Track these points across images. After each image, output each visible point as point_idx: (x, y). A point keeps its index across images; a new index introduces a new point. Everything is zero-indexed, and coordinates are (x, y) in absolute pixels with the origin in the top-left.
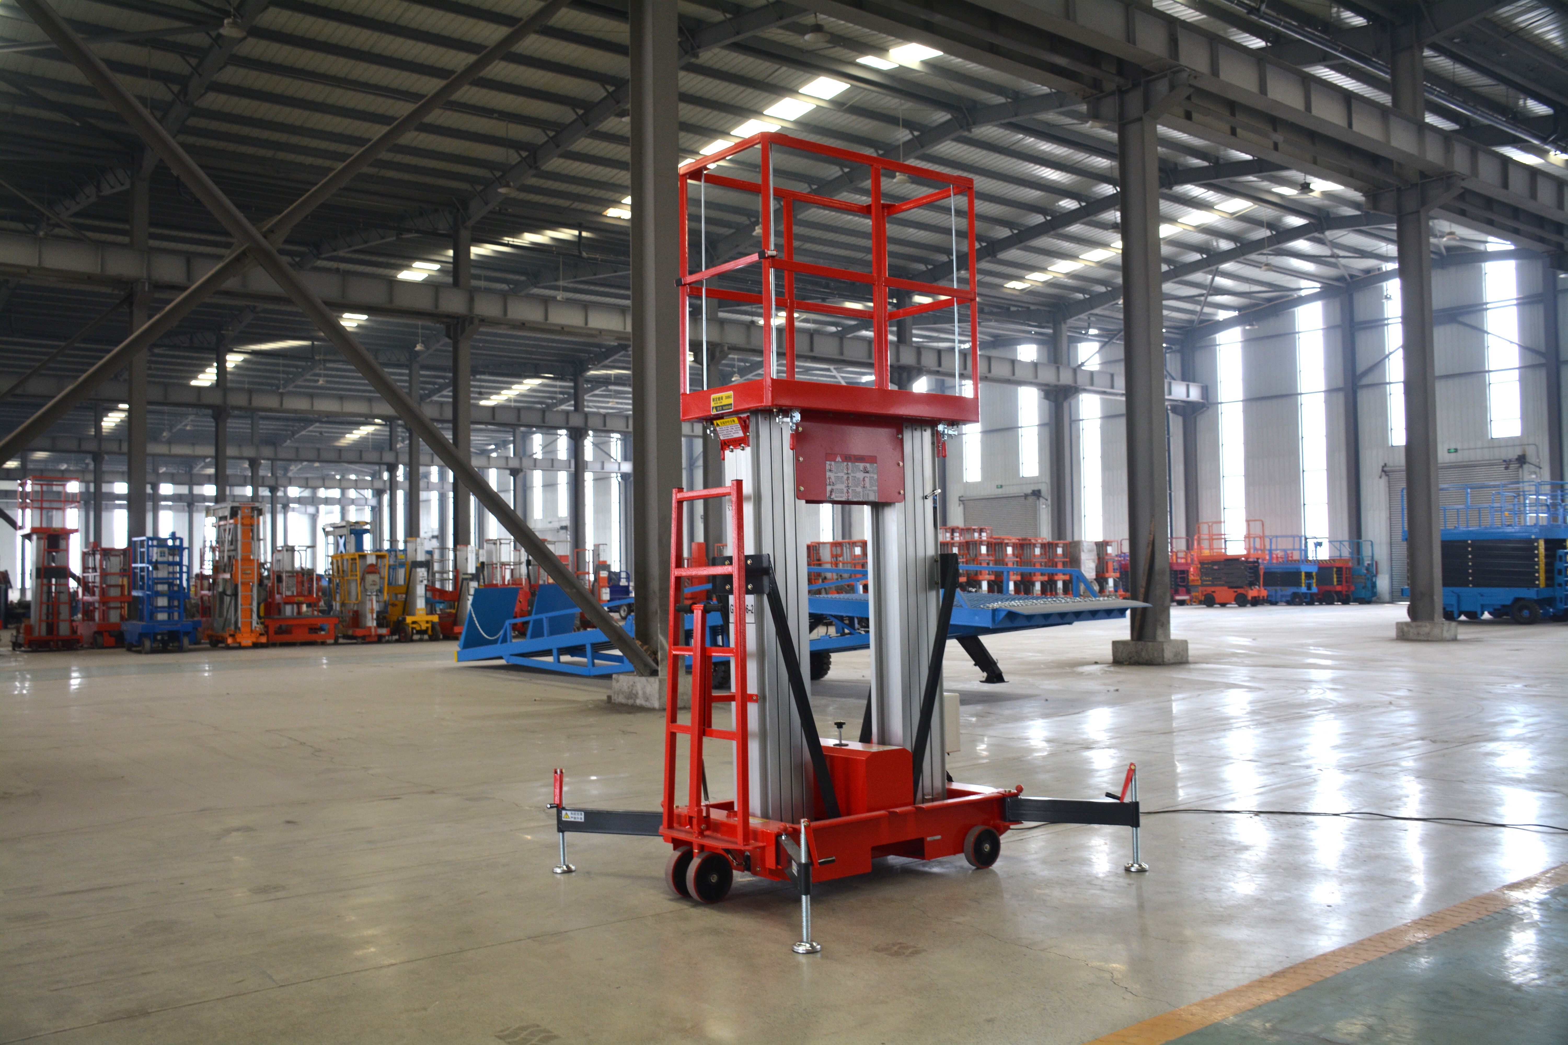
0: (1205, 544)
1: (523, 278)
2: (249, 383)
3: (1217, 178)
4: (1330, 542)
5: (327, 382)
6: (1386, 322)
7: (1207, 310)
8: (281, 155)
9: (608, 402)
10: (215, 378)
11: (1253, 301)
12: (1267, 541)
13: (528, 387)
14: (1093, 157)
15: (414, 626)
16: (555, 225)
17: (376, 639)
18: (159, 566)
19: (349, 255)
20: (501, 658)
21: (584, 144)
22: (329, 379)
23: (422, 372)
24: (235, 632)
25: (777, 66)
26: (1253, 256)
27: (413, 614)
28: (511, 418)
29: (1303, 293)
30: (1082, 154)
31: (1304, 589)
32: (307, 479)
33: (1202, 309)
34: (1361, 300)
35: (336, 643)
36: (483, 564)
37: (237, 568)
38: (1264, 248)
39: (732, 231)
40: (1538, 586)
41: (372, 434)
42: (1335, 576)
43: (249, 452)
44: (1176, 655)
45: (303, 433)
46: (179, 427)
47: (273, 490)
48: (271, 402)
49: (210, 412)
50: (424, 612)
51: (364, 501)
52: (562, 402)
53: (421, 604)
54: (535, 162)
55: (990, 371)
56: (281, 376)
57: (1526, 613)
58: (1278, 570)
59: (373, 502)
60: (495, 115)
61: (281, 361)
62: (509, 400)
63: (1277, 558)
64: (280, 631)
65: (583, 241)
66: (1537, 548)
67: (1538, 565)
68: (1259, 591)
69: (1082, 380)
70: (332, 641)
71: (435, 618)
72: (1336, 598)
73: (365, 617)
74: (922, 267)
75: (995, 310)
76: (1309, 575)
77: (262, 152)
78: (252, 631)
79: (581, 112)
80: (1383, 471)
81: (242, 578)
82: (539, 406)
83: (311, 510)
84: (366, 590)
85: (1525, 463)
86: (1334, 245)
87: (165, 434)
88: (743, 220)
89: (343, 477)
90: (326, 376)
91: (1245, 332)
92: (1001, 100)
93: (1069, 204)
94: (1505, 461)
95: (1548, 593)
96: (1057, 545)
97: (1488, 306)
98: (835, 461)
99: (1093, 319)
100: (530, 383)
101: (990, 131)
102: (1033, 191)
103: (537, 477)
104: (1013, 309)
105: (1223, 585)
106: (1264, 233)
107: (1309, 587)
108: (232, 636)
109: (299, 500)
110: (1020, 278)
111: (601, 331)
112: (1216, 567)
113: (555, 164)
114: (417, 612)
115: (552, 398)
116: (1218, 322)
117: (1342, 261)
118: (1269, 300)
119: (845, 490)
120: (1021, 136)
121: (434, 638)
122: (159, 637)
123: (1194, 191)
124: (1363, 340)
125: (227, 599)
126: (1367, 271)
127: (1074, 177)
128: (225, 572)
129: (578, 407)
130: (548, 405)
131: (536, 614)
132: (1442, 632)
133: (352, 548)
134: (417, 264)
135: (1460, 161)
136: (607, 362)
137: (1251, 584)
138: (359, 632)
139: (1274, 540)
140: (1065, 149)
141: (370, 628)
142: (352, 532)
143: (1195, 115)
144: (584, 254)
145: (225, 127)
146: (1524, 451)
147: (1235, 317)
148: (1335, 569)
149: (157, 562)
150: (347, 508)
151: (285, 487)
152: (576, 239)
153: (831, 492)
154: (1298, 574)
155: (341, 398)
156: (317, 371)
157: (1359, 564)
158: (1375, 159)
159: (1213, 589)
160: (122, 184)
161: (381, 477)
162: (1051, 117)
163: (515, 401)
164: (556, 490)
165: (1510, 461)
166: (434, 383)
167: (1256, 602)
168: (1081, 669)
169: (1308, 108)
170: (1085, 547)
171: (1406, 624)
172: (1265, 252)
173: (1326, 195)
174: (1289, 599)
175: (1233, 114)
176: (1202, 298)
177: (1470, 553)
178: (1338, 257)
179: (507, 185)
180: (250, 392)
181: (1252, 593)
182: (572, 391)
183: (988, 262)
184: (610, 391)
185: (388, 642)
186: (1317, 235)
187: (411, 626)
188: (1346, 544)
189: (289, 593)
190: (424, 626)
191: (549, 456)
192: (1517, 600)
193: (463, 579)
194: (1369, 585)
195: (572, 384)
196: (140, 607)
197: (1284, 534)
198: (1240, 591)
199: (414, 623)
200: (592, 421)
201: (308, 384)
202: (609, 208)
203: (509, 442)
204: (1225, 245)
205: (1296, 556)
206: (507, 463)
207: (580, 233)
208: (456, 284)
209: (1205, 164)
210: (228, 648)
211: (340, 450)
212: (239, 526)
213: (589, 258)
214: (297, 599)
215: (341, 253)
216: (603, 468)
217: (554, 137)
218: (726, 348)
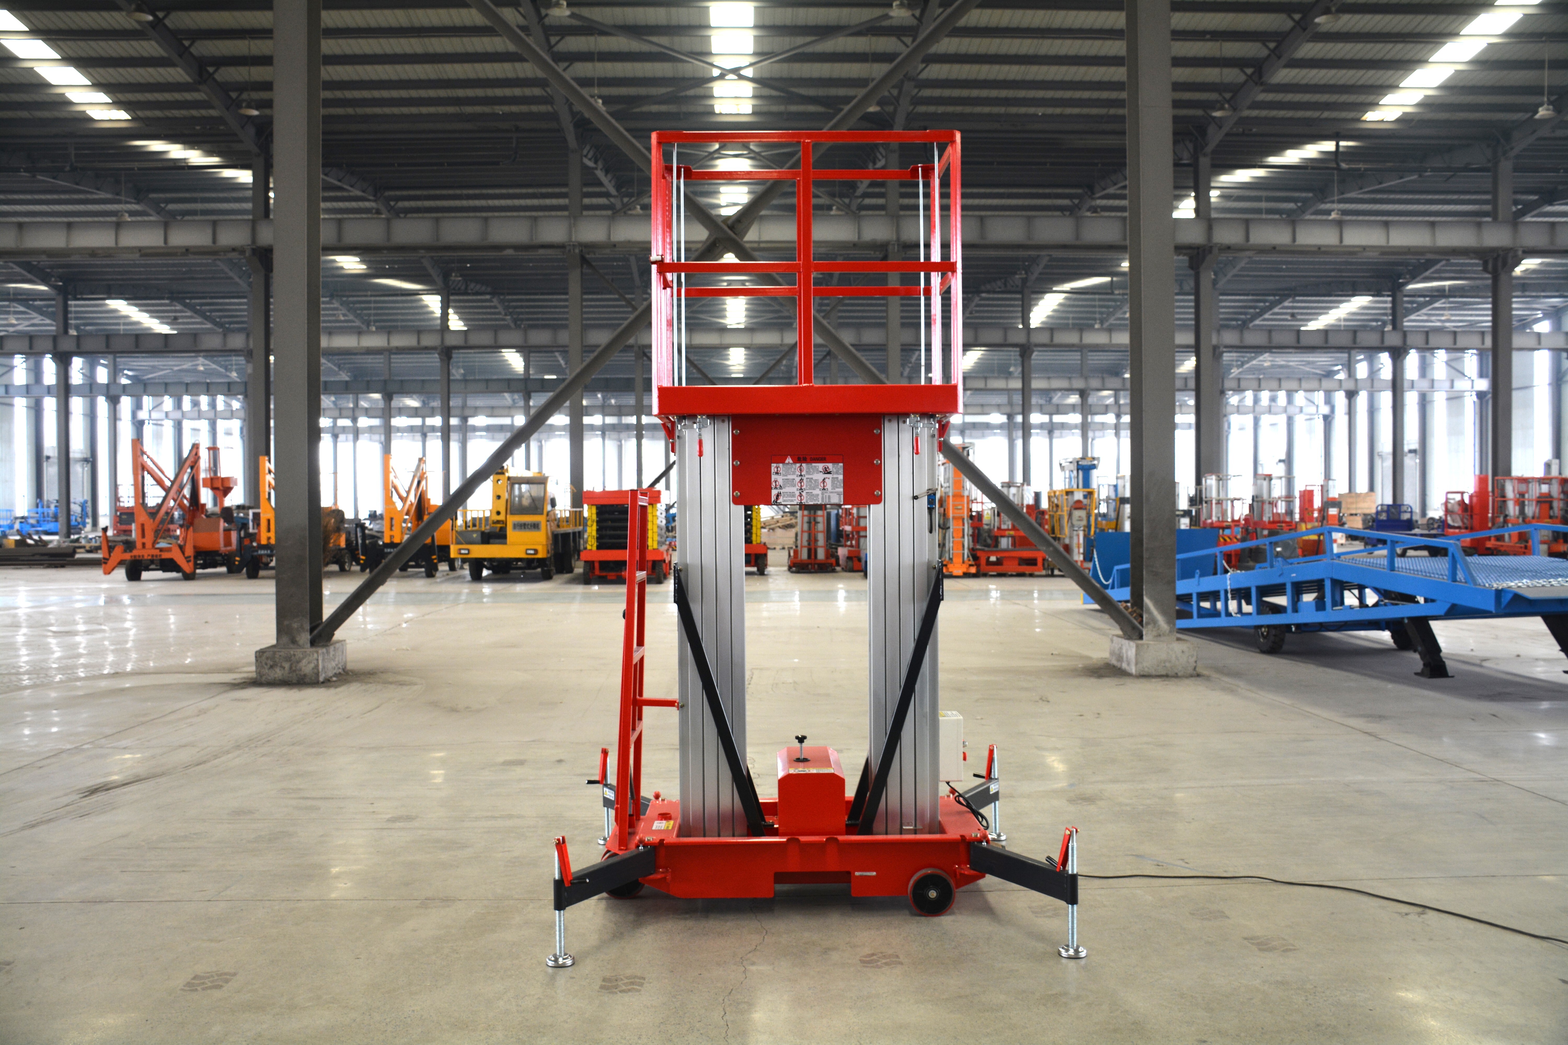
1: (1310, 195)
2: (1076, 319)
8: (1014, 110)
9: (1442, 315)
13: (1358, 305)
16: (1314, 138)
21: (1309, 50)
24: (949, 562)
43: (1080, 384)
54: (1260, 77)
60: (1208, 37)
64: (991, 563)
70: (1043, 573)
77: (996, 110)
78: (963, 562)
79: (1297, 17)
81: (953, 513)
82: (1374, 324)
84: (1075, 525)
98: (783, 462)
100: (1358, 301)
113: (1284, 75)
119: (797, 493)
136: (1427, 273)
152: (1335, 151)
153: (778, 496)
163: (1345, 320)
166: (1255, 308)
189: (1005, 527)
200: (1410, 340)
202: (1366, 112)
208: (1197, 213)
213: (1349, 169)
214: (1008, 533)
217: (1276, 48)
218: (1520, 253)
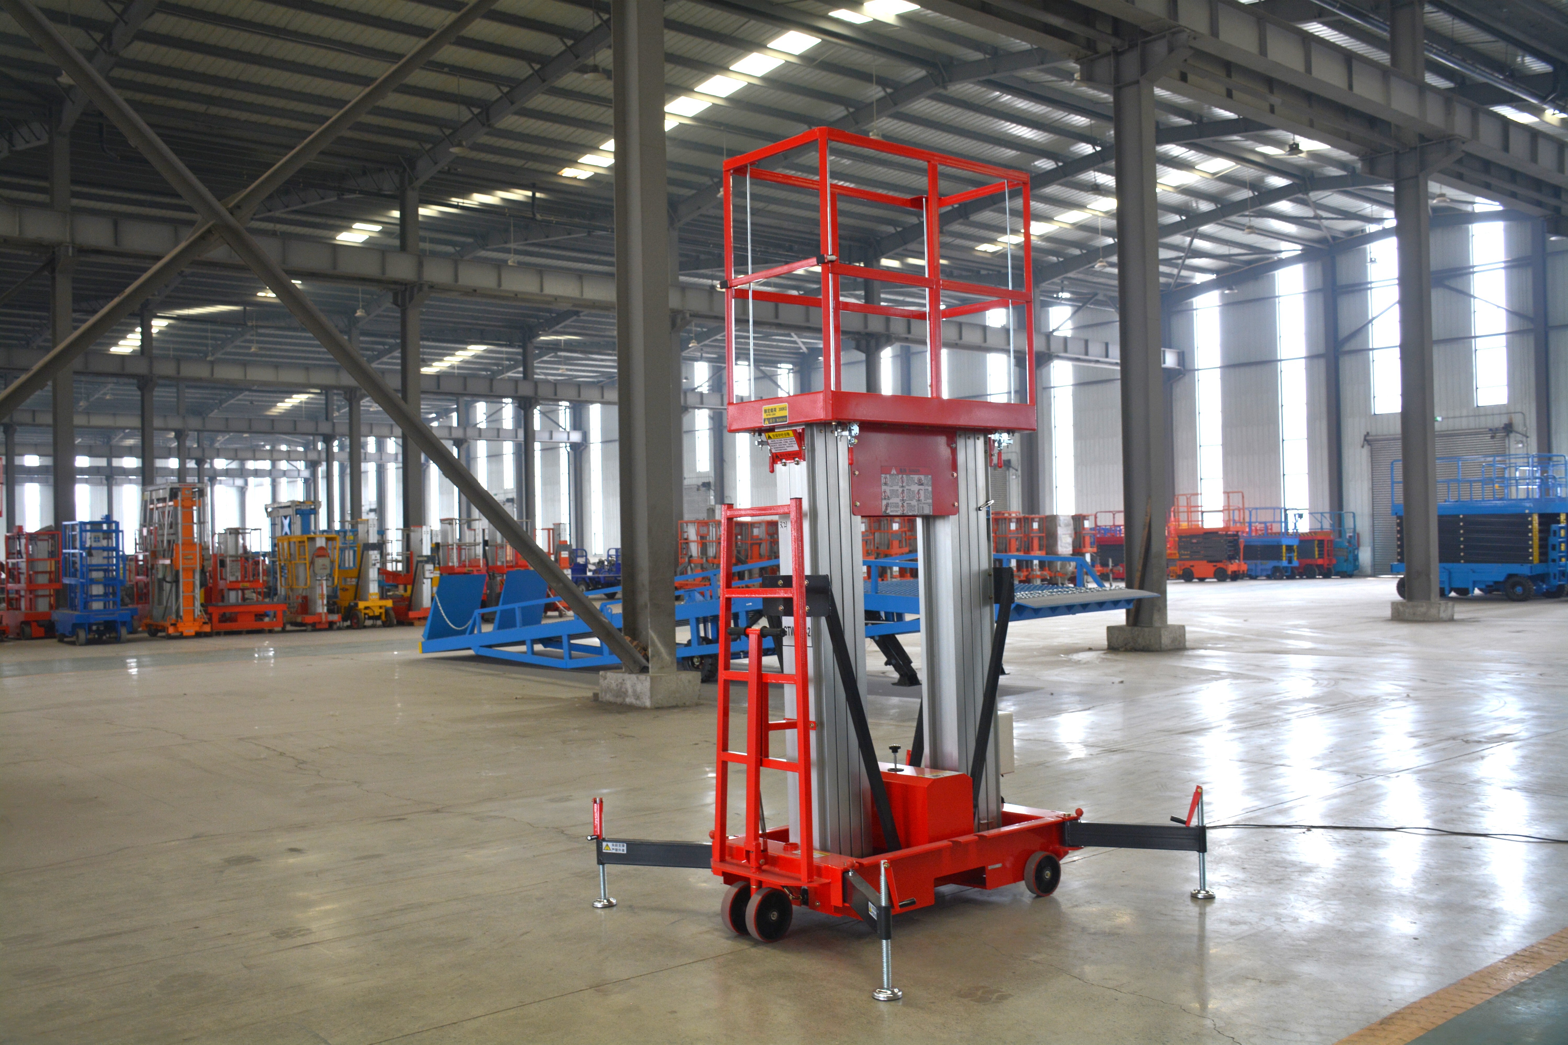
0: (1183, 517)
1: (470, 240)
2: (175, 350)
3: (1200, 137)
4: (1311, 513)
5: (261, 348)
6: (1369, 286)
7: (1184, 273)
9: (558, 369)
10: (139, 343)
11: (1232, 264)
12: (1247, 513)
13: (473, 353)
14: (1072, 116)
15: (367, 611)
16: (507, 186)
17: (327, 626)
18: (94, 552)
19: (284, 216)
20: (469, 649)
21: (541, 101)
22: (261, 345)
23: (362, 338)
24: (177, 621)
25: (746, 20)
26: (1234, 218)
27: (366, 600)
28: (456, 387)
29: (1283, 256)
30: (1061, 112)
31: (1284, 563)
32: (236, 450)
33: (1179, 272)
34: (1344, 263)
35: (284, 631)
36: (437, 545)
37: (177, 554)
38: (1246, 209)
39: (693, 192)
40: (1532, 561)
41: (306, 403)
42: (1316, 549)
43: (176, 423)
44: (1174, 640)
45: (232, 401)
46: (96, 396)
47: (200, 462)
48: (200, 371)
49: (135, 381)
50: (377, 597)
51: (296, 473)
52: (509, 368)
53: (374, 588)
54: (488, 120)
55: (961, 338)
56: (210, 342)
57: (1519, 590)
58: (1259, 544)
59: (306, 474)
60: (446, 70)
61: (209, 327)
62: (452, 367)
63: (1256, 530)
64: (224, 619)
65: (537, 202)
66: (1531, 523)
67: (1532, 540)
68: (1239, 565)
69: (1055, 347)
70: (279, 629)
71: (389, 603)
72: (1317, 572)
73: (315, 603)
74: (891, 229)
75: (964, 273)
76: (1290, 548)
77: (195, 106)
78: (194, 620)
79: (537, 67)
80: (1365, 440)
81: (183, 564)
82: (484, 373)
83: (239, 482)
84: (315, 574)
85: (1511, 432)
86: (1318, 206)
87: (81, 404)
88: (706, 180)
89: (273, 447)
90: (258, 342)
91: (1223, 295)
92: (979, 56)
93: (1045, 164)
94: (1491, 430)
95: (1540, 569)
96: (1033, 520)
97: (1475, 269)
98: (890, 473)
99: (1066, 283)
100: (475, 349)
101: (967, 89)
102: (1008, 150)
103: (481, 448)
104: (983, 272)
105: (1202, 559)
106: (1245, 194)
107: (1290, 560)
108: (174, 625)
109: (227, 473)
110: (992, 241)
111: (556, 298)
112: (1194, 541)
113: (510, 121)
114: (370, 597)
115: (497, 365)
116: (1196, 285)
117: (1325, 223)
118: (1249, 262)
119: (900, 504)
120: (997, 93)
121: (387, 624)
122: (94, 628)
123: (1174, 150)
124: (1346, 304)
125: (167, 586)
126: (1351, 233)
127: (1051, 136)
128: (164, 557)
129: (527, 375)
130: (493, 372)
131: (504, 603)
132: (1439, 613)
133: (297, 529)
134: (357, 225)
135: (1461, 123)
136: (557, 328)
137: (1231, 558)
138: (309, 619)
139: (1254, 512)
140: (1044, 107)
141: (320, 614)
142: (297, 512)
143: (1190, 77)
144: (538, 217)
145: (153, 79)
146: (1511, 419)
147: (1213, 280)
148: (1316, 542)
149: (91, 548)
150: (278, 480)
151: (212, 459)
152: (530, 201)
153: (887, 505)
154: (1279, 547)
155: (276, 366)
156: (248, 337)
157: (1340, 536)
158: (1372, 122)
159: (1191, 563)
160: (39, 139)
161: (315, 448)
162: (1031, 74)
163: (459, 368)
164: (502, 461)
165: (1497, 429)
166: (373, 350)
167: (1235, 577)
168: (1076, 657)
169: (1308, 69)
170: (1062, 521)
171: (1401, 604)
172: (1247, 213)
173: (1313, 155)
174: (1269, 573)
175: (1229, 75)
176: (1180, 261)
177: (1461, 528)
178: (1321, 218)
179: (460, 145)
180: (178, 360)
181: (1232, 567)
182: (520, 357)
183: (962, 224)
184: (560, 357)
185: (339, 629)
186: (1300, 196)
187: (363, 611)
188: (1327, 516)
189: (233, 579)
190: (377, 612)
191: (494, 425)
192: (1510, 576)
193: (418, 562)
194: (1351, 558)
195: (520, 350)
196: (73, 595)
197: (1263, 506)
198: (1219, 565)
199: (366, 608)
200: (542, 390)
201: (238, 350)
202: (564, 167)
203: (453, 410)
204: (1205, 206)
205: (1276, 528)
206: (450, 434)
207: (534, 194)
208: (403, 248)
209: (1188, 122)
210: (170, 637)
211: (273, 420)
212: (179, 508)
213: (543, 221)
214: (242, 585)
215: (277, 214)
216: (551, 438)
217: (508, 93)
218: (688, 315)
